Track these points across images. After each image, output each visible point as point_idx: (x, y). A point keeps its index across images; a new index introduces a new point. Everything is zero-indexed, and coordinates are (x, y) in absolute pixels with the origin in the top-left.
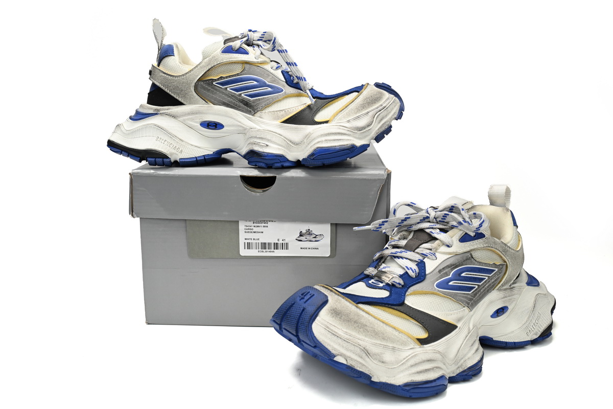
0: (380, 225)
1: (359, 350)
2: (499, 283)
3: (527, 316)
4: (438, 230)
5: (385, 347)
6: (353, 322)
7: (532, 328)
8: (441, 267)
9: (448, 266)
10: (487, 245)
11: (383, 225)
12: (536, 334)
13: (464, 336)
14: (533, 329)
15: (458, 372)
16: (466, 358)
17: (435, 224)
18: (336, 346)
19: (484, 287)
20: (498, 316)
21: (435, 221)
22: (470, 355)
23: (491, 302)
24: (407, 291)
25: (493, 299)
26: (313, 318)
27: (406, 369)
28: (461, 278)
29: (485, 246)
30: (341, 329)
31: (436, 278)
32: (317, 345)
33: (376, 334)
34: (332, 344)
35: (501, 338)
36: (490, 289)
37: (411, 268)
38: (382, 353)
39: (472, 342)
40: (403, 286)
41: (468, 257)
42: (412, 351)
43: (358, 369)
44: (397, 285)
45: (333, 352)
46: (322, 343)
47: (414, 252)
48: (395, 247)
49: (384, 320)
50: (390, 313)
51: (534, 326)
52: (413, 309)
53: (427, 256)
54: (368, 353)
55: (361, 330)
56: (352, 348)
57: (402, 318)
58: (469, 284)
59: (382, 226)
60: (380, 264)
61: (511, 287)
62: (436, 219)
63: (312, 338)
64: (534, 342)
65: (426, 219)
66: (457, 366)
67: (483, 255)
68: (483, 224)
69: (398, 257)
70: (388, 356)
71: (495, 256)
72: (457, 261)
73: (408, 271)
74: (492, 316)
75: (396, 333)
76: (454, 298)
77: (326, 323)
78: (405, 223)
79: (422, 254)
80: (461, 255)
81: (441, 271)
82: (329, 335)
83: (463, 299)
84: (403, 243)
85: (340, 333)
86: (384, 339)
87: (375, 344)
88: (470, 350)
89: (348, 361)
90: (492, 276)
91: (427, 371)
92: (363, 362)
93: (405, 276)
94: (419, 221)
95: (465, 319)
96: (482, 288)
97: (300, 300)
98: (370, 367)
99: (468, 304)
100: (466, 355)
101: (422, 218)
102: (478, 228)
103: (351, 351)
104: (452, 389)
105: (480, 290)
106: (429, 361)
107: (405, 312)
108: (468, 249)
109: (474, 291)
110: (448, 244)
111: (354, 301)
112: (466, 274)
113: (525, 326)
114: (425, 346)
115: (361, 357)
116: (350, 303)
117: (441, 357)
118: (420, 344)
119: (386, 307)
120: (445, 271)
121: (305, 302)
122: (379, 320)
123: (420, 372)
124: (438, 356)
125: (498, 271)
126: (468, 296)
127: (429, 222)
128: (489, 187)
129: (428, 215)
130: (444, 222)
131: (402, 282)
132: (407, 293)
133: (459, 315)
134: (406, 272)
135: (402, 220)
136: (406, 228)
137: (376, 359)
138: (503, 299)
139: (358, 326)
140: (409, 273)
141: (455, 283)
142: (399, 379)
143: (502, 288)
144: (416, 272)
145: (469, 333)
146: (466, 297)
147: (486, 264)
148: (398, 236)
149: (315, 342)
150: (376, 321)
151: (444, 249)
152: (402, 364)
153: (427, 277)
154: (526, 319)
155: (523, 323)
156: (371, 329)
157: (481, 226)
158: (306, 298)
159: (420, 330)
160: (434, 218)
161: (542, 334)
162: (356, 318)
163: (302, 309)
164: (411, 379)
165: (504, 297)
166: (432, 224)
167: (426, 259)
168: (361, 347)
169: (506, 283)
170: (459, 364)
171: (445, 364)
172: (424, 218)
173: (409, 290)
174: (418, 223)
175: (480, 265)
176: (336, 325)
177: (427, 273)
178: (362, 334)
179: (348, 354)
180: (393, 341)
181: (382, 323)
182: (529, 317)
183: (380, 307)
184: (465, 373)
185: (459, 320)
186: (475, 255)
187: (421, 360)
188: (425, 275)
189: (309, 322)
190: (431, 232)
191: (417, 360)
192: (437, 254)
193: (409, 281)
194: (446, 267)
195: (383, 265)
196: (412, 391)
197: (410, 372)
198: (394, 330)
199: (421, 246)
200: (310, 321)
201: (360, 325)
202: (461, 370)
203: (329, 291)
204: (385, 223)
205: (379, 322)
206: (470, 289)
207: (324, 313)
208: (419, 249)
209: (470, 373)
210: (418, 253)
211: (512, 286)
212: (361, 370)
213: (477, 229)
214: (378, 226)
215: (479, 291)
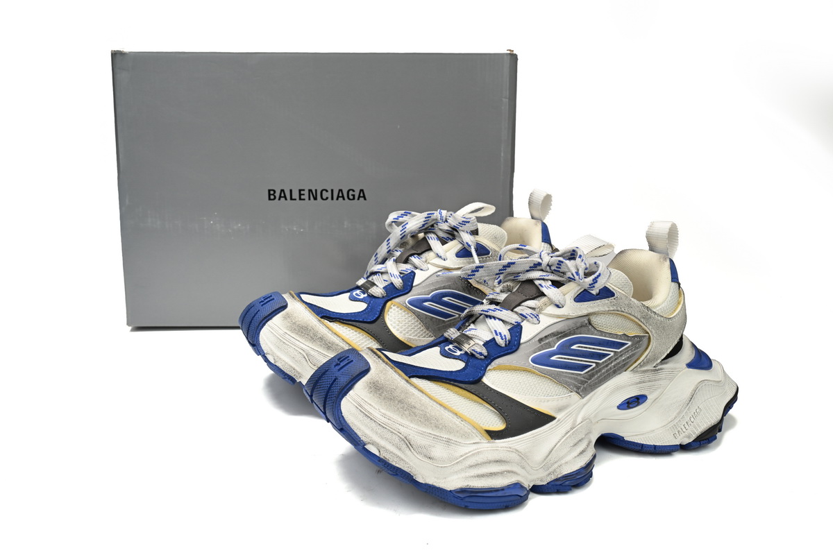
0: (473, 271)
1: (397, 439)
2: (635, 362)
3: (678, 411)
4: (550, 283)
5: (436, 437)
6: (396, 402)
7: (683, 427)
8: (543, 335)
9: (553, 333)
10: (615, 308)
11: (478, 271)
12: (689, 437)
13: (564, 431)
14: (684, 430)
15: (549, 480)
16: (563, 462)
17: (548, 274)
18: (368, 432)
19: (607, 366)
20: (629, 408)
21: (549, 270)
22: (569, 458)
23: (618, 389)
24: (490, 364)
25: (623, 384)
26: (343, 392)
27: (462, 470)
28: (569, 352)
29: (612, 309)
30: (378, 410)
31: (533, 349)
32: (344, 427)
33: (426, 419)
34: (363, 428)
35: (635, 437)
36: (619, 369)
37: (500, 333)
38: (430, 446)
39: (576, 441)
40: (485, 357)
41: (586, 323)
42: (475, 447)
43: (394, 464)
44: (478, 356)
45: (363, 438)
46: (351, 425)
47: (512, 311)
48: (492, 302)
49: (444, 401)
50: (456, 393)
51: (686, 426)
52: (491, 389)
53: (526, 317)
54: (409, 444)
55: (407, 412)
56: (389, 435)
57: (472, 400)
58: (581, 361)
59: (476, 273)
60: (467, 324)
61: (657, 368)
62: (550, 267)
63: (339, 418)
64: (684, 448)
65: (536, 266)
66: (548, 472)
67: (608, 322)
68: (599, 280)
69: (490, 317)
70: (438, 451)
71: (629, 324)
72: (567, 328)
73: (496, 337)
74: (620, 407)
75: (457, 421)
76: (557, 379)
77: (359, 400)
78: (509, 270)
79: (521, 314)
80: (575, 320)
81: (542, 340)
82: (361, 416)
83: (569, 380)
84: (502, 297)
85: (376, 415)
86: (437, 427)
87: (422, 434)
88: (570, 452)
89: (382, 452)
90: (621, 352)
91: (492, 474)
92: (402, 456)
93: (490, 344)
94: (528, 269)
95: (572, 408)
96: (604, 367)
97: (335, 366)
98: (411, 463)
99: (578, 388)
100: (562, 458)
101: (532, 265)
102: (592, 284)
103: (387, 439)
104: (535, 501)
105: (600, 370)
106: (497, 461)
107: (476, 393)
108: (585, 312)
109: (589, 371)
110: (558, 304)
111: (406, 374)
112: (579, 347)
113: (672, 424)
114: (497, 441)
115: (400, 449)
116: (399, 375)
117: (518, 457)
118: (489, 438)
119: (451, 384)
120: (547, 341)
121: (339, 370)
122: (435, 401)
123: (482, 476)
124: (514, 456)
125: (632, 345)
126: (579, 377)
127: (542, 270)
128: (649, 224)
129: (540, 261)
130: (559, 271)
131: (485, 352)
132: (489, 367)
133: (562, 403)
134: (494, 339)
135: (504, 267)
136: (512, 277)
137: (420, 453)
138: (639, 385)
139: (403, 408)
140: (497, 340)
141: (559, 358)
142: (451, 482)
143: (639, 369)
144: (506, 339)
145: (572, 429)
146: (575, 379)
147: (611, 335)
148: (501, 287)
149: (341, 423)
150: (432, 403)
151: (551, 310)
152: (458, 462)
153: (521, 347)
154: (675, 414)
155: (670, 420)
156: (421, 412)
157: (596, 282)
158: (342, 364)
159: (496, 419)
160: (548, 265)
161: (698, 437)
162: (403, 396)
163: (334, 378)
164: (466, 484)
165: (640, 383)
166: (544, 274)
167: (525, 321)
168: (401, 436)
169: (648, 362)
170: (551, 470)
171: (524, 468)
172: (534, 264)
173: (493, 364)
174: (528, 271)
175: (602, 336)
176: (372, 404)
177: (522, 341)
178: (407, 417)
179: (382, 443)
180: (450, 431)
181: (439, 406)
182: (679, 413)
183: (443, 384)
184: (559, 483)
185: (560, 410)
186: (594, 320)
187: (485, 460)
188: (519, 344)
189: (338, 397)
190: (540, 285)
191: (480, 459)
192: (541, 317)
193: (495, 350)
194: (550, 334)
195: (472, 326)
196: (467, 499)
197: (467, 474)
198: (455, 417)
199: (523, 304)
200: (339, 394)
201: (406, 406)
202: (553, 477)
203: (377, 357)
204: (480, 269)
205: (435, 403)
206: (584, 367)
207: (360, 386)
208: (520, 307)
209: (567, 483)
210: (516, 313)
211: (659, 367)
212: (397, 465)
213: (590, 285)
214: (469, 272)
215: (597, 372)
